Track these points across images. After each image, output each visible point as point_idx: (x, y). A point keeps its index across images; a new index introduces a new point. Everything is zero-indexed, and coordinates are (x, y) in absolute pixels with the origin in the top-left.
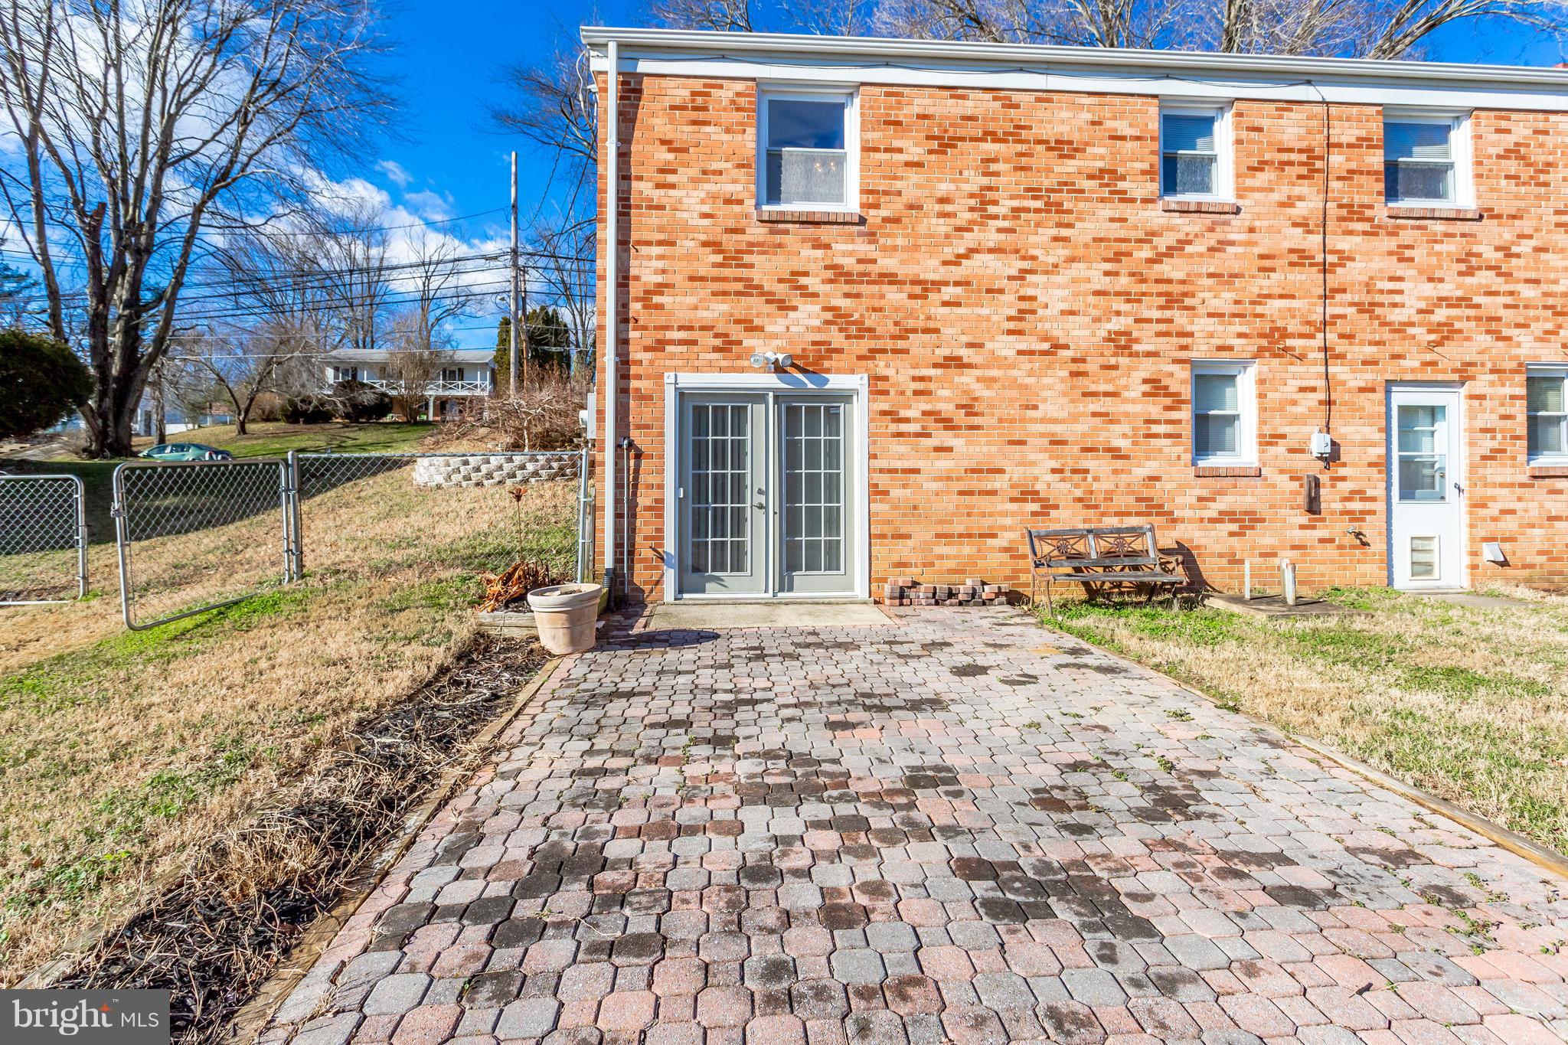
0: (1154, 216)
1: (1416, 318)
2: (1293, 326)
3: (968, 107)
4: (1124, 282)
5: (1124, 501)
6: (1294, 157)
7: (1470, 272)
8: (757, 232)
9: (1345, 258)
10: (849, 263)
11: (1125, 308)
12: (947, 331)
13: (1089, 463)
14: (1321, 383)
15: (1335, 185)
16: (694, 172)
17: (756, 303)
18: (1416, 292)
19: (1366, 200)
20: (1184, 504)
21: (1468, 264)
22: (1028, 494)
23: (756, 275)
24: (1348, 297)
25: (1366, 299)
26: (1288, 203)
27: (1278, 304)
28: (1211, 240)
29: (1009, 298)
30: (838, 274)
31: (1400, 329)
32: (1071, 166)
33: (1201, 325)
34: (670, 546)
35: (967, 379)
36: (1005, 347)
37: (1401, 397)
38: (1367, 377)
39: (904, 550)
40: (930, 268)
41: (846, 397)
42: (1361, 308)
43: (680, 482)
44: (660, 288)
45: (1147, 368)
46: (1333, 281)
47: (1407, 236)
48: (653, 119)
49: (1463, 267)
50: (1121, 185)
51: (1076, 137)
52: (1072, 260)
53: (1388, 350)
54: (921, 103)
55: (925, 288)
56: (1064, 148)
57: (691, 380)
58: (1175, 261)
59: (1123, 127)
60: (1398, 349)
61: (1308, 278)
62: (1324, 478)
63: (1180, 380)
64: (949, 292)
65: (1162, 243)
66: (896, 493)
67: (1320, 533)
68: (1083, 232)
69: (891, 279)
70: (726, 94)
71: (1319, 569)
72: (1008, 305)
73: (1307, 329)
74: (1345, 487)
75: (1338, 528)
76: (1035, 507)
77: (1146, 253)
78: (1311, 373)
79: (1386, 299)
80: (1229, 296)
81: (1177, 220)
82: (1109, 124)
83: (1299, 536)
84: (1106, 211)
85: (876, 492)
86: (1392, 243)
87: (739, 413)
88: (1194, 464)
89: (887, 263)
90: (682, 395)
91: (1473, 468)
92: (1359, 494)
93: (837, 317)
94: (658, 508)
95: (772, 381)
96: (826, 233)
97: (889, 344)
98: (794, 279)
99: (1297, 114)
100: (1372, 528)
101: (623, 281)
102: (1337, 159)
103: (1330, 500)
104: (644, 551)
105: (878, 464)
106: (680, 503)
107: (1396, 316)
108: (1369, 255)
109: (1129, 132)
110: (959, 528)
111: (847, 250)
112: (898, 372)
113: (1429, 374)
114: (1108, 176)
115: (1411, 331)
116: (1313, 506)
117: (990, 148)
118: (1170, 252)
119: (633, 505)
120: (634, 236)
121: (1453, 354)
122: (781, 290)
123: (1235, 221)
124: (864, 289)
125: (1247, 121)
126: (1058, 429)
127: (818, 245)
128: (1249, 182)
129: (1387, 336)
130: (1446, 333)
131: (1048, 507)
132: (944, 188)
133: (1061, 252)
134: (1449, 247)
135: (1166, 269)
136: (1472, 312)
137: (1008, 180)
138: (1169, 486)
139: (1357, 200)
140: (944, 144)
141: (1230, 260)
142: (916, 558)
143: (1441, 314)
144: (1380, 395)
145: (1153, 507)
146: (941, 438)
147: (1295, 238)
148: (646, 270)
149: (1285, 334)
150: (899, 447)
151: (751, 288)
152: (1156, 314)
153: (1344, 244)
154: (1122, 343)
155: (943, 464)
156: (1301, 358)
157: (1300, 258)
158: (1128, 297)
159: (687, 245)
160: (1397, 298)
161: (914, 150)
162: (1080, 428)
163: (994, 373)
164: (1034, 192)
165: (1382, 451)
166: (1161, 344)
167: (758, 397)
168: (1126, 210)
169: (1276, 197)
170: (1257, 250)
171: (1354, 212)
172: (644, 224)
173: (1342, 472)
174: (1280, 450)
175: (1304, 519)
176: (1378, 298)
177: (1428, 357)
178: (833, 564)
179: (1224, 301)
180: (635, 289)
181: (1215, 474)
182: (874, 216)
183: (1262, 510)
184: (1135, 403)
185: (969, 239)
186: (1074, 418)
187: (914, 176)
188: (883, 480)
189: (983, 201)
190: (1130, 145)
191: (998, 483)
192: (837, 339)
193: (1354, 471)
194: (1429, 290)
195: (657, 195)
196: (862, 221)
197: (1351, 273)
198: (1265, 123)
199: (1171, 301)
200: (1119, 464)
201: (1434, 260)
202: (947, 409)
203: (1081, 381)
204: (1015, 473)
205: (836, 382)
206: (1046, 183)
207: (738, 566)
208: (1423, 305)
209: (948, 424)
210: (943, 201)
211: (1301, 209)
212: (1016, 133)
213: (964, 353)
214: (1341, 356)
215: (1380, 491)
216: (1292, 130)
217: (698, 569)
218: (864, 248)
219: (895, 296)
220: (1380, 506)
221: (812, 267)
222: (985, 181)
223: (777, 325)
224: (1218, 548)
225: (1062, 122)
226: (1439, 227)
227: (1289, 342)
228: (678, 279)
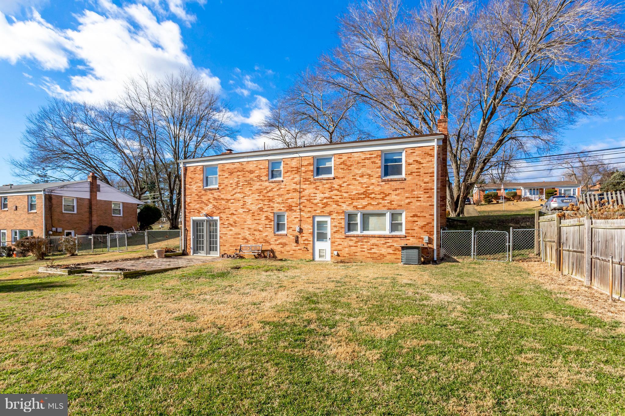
0: (267, 184)
1: (319, 202)
2: (293, 205)
3: (235, 166)
4: (261, 197)
5: (261, 240)
6: (294, 169)
7: (332, 191)
8: (203, 192)
9: (304, 190)
10: (216, 196)
11: (262, 202)
12: (231, 208)
13: (255, 233)
14: (299, 216)
15: (303, 174)
16: (194, 182)
17: (203, 204)
18: (319, 196)
19: (309, 177)
20: (272, 241)
21: (331, 189)
22: (244, 238)
23: (203, 200)
24: (305, 198)
25: (308, 198)
26: (293, 179)
27: (290, 200)
28: (278, 188)
29: (241, 201)
30: (215, 199)
31: (316, 204)
32: (252, 175)
33: (276, 205)
34: (192, 246)
35: (234, 217)
36: (241, 211)
37: (317, 219)
38: (309, 215)
39: (225, 248)
40: (229, 197)
41: (216, 221)
42: (307, 200)
43: (194, 235)
44: (190, 203)
45: (265, 214)
46: (302, 195)
47: (318, 184)
48: (189, 174)
49: (330, 190)
50: (261, 178)
51: (253, 169)
52: (252, 194)
53: (314, 209)
54: (227, 166)
55: (228, 200)
56: (251, 172)
57: (194, 218)
58: (271, 193)
59: (261, 167)
60: (315, 209)
61: (297, 195)
62: (299, 236)
63: (271, 216)
64: (232, 201)
65: (268, 189)
66: (224, 238)
67: (299, 248)
68: (255, 188)
69: (223, 199)
70: (198, 168)
71: (299, 255)
72: (241, 203)
73: (296, 205)
74: (304, 238)
75: (301, 247)
76: (246, 241)
77: (265, 191)
78: (297, 214)
79: (313, 198)
80: (281, 199)
81: (271, 184)
82: (259, 166)
83: (294, 248)
84: (259, 184)
85: (221, 238)
86: (314, 186)
87: (203, 223)
88: (274, 233)
89: (222, 196)
90: (194, 221)
91: (332, 234)
92: (307, 240)
93: (215, 206)
94: (190, 240)
95: (205, 218)
96: (213, 191)
97: (222, 211)
98: (208, 200)
99: (295, 160)
100: (310, 247)
101: (185, 202)
102: (303, 169)
103: (301, 241)
104: (188, 247)
105: (221, 232)
106: (194, 239)
107: (315, 202)
108: (309, 189)
109: (262, 167)
110: (233, 244)
111: (216, 194)
112: (224, 216)
113: (322, 214)
114: (259, 177)
115: (318, 205)
116: (297, 241)
117: (239, 173)
118: (270, 191)
119: (187, 239)
120: (187, 194)
121: (328, 209)
122: (206, 202)
123: (282, 184)
124: (219, 201)
125: (285, 163)
126: (250, 226)
127: (213, 194)
128: (285, 175)
129: (313, 206)
130: (326, 205)
131: (248, 241)
132: (231, 182)
133: (251, 192)
134: (327, 186)
135: (270, 194)
136: (332, 200)
137: (242, 179)
138: (269, 237)
139: (307, 177)
140: (231, 173)
141: (281, 192)
142: (227, 250)
143: (325, 201)
144: (311, 219)
145: (267, 242)
146: (231, 228)
147: (294, 186)
148: (188, 200)
149: (292, 206)
150: (224, 230)
151: (202, 202)
152: (267, 203)
153: (304, 187)
154: (261, 209)
155: (231, 233)
156: (295, 211)
157: (295, 190)
158: (262, 200)
159: (193, 195)
160: (316, 198)
161: (227, 175)
162: (254, 226)
163: (239, 216)
164: (246, 181)
165: (312, 231)
166: (269, 209)
167: (204, 221)
168: (262, 183)
169: (290, 178)
170: (287, 189)
171: (306, 180)
172: (188, 192)
173: (303, 235)
174: (291, 230)
175: (295, 245)
176: (311, 198)
177: (322, 210)
178: (216, 250)
179: (280, 200)
180: (187, 203)
181: (278, 235)
182: (220, 188)
183: (287, 242)
184: (263, 221)
185: (235, 191)
186: (252, 224)
187: (226, 180)
188: (222, 235)
189: (238, 183)
190: (263, 170)
191: (240, 236)
192: (215, 210)
193: (306, 235)
194: (322, 195)
195: (189, 187)
196: (218, 189)
197: (306, 193)
198: (288, 163)
199: (270, 201)
200: (260, 233)
201: (323, 189)
202: (231, 222)
203: (254, 217)
204: (243, 235)
205: (215, 218)
206: (248, 179)
207: (203, 250)
208: (321, 199)
209: (232, 225)
210: (231, 184)
211: (295, 180)
212: (243, 170)
213: (234, 212)
214: (303, 211)
215: (311, 239)
216: (294, 164)
217: (197, 250)
218: (219, 194)
219: (223, 202)
220: (311, 242)
221: (211, 198)
222: (238, 180)
223: (206, 209)
224: (279, 250)
225: (251, 167)
226: (325, 182)
227: (293, 208)
228: (192, 201)
